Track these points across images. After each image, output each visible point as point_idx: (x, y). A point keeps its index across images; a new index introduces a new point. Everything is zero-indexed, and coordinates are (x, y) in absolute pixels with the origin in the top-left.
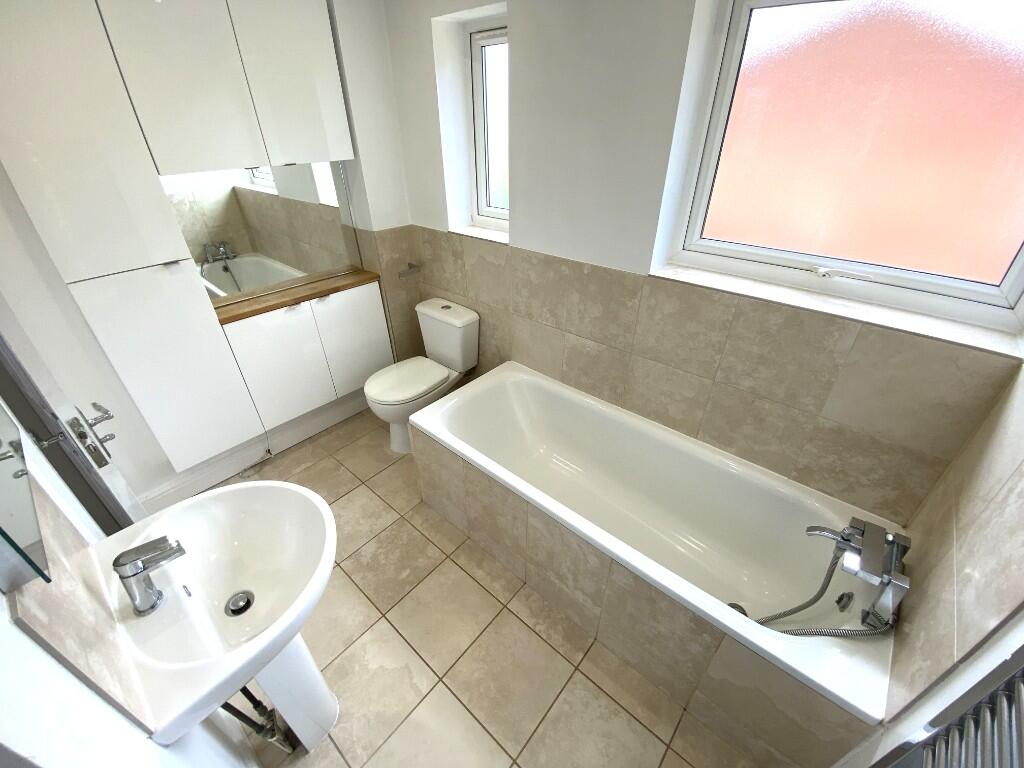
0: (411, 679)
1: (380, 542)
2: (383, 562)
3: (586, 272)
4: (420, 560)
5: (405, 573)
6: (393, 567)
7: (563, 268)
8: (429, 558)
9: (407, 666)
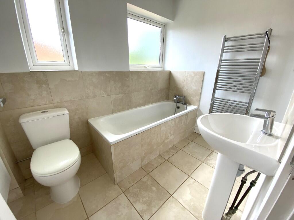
0: (191, 184)
1: (135, 202)
2: (147, 198)
3: (114, 74)
4: (149, 183)
5: (154, 188)
6: (150, 194)
7: (106, 74)
8: (148, 180)
9: (188, 186)
